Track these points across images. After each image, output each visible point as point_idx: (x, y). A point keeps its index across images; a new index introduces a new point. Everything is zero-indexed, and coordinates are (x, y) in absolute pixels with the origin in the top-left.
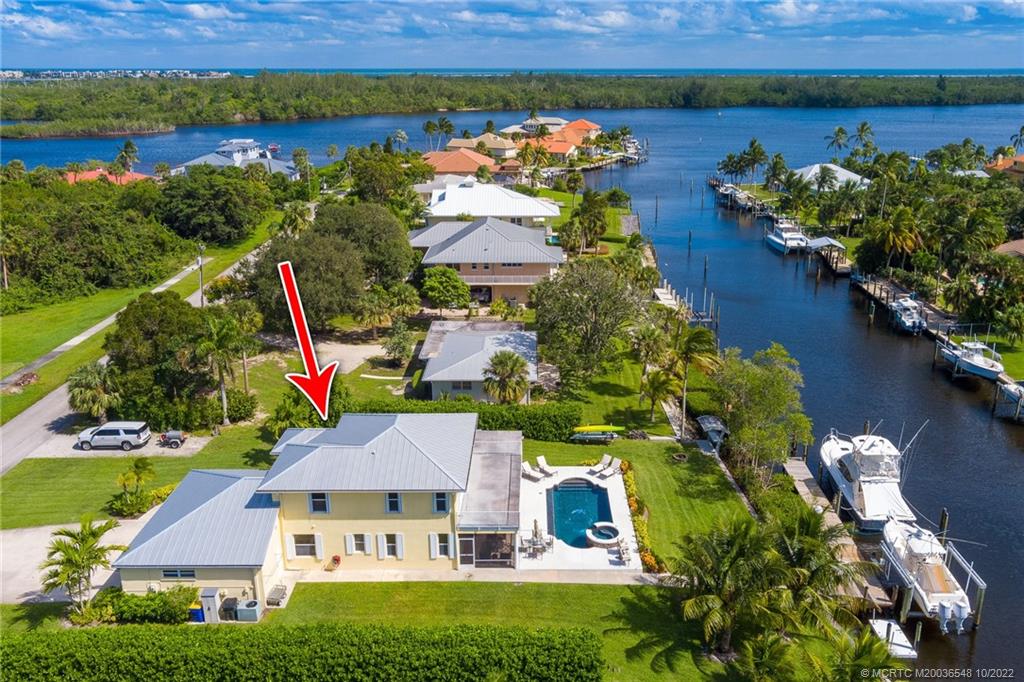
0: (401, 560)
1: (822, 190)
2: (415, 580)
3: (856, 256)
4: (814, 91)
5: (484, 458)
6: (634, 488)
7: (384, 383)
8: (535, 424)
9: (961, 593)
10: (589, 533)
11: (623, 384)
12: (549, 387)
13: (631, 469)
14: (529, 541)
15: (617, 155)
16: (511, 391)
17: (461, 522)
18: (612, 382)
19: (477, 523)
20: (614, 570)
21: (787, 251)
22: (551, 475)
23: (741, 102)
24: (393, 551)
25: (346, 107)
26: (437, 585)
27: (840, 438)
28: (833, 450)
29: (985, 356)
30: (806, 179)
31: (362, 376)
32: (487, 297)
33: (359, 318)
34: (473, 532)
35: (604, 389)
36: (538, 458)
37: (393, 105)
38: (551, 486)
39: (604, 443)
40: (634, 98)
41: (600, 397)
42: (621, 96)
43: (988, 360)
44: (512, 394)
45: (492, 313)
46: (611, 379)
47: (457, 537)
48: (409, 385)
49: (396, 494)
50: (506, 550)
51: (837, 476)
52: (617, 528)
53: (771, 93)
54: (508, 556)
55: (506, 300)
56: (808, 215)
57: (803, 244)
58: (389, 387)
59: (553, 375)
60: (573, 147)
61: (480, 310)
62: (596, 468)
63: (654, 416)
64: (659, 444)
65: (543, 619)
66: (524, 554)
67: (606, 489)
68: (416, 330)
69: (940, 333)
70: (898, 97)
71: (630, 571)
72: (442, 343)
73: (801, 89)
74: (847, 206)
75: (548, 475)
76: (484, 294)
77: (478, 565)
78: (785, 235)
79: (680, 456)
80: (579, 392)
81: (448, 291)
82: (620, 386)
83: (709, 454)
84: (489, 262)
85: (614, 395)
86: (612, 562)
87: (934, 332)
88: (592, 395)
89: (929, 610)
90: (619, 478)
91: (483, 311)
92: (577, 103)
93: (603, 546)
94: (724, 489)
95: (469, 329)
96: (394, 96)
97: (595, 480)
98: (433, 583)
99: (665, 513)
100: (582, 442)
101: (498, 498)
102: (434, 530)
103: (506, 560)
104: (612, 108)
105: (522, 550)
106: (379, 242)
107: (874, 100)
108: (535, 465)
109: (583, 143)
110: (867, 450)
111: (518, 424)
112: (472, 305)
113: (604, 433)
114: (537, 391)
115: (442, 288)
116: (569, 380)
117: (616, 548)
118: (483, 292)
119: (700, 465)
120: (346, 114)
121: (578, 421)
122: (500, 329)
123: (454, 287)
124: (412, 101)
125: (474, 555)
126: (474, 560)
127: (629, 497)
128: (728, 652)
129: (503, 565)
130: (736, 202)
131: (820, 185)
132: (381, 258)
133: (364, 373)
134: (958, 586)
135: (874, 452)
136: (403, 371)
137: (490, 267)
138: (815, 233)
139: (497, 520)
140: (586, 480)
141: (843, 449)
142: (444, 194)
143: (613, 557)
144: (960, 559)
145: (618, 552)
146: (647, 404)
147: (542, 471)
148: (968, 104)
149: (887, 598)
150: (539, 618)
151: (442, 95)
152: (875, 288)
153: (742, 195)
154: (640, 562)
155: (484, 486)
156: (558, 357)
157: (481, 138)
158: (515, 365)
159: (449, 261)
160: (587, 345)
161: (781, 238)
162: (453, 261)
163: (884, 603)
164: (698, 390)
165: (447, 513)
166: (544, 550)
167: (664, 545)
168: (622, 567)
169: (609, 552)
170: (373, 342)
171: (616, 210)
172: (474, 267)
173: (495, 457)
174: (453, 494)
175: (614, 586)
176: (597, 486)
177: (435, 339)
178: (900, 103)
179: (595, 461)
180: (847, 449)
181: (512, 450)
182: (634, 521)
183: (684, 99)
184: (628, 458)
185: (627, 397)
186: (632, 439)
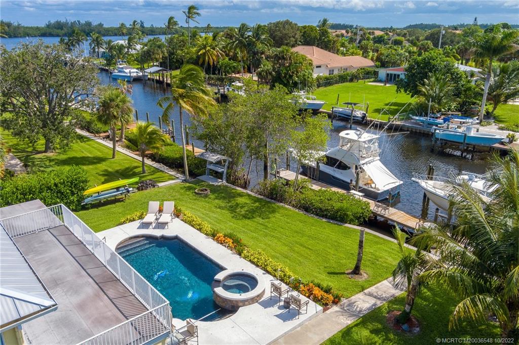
12: (16, 171)
18: (78, 156)
20: (295, 328)
39: (118, 200)
46: (75, 154)
53: (54, 29)
62: (147, 219)
63: (143, 169)
67: (178, 237)
71: (310, 318)
78: (126, 71)
79: (202, 190)
82: (89, 157)
83: (219, 184)
85: (89, 165)
86: (282, 317)
90: (180, 221)
97: (154, 232)
113: (118, 189)
114: (8, 173)
119: (224, 193)
121: (85, 184)
127: (211, 236)
143: (277, 310)
154: (310, 301)
168: (302, 316)
169: (265, 305)
176: (163, 236)
179: (138, 214)
182: (245, 258)
185: (104, 163)
186: (142, 190)
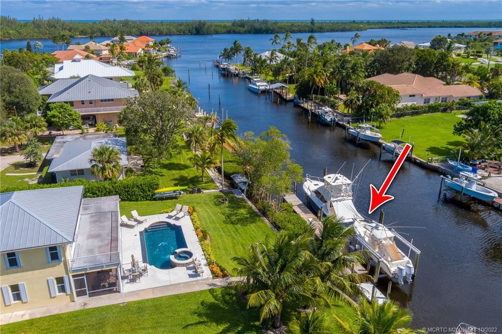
0: (26, 302)
1: (272, 63)
2: (39, 316)
3: (296, 90)
4: (257, 26)
5: (92, 217)
6: (198, 223)
7: (22, 178)
8: (128, 191)
9: (406, 259)
10: (172, 258)
11: (183, 163)
12: (137, 169)
13: (195, 211)
14: (130, 270)
15: (165, 54)
16: (110, 171)
17: (72, 266)
18: (176, 163)
19: (86, 265)
20: (192, 282)
21: (260, 92)
22: (142, 222)
23: (223, 32)
24: (18, 297)
25: (7, 35)
26: (58, 317)
27: (312, 179)
28: (310, 186)
29: (371, 131)
30: (263, 58)
31: (7, 174)
32: (94, 122)
33: (4, 138)
34: (84, 272)
35: (171, 167)
36: (132, 212)
37: (36, 34)
38: (142, 229)
39: (176, 198)
40: (170, 30)
41: (169, 171)
42: (164, 29)
43: (373, 133)
44: (110, 173)
45: (98, 130)
46: (175, 161)
47: (71, 278)
48: (41, 177)
49: (14, 253)
50: (112, 280)
51: (316, 200)
52: (191, 251)
53: (237, 27)
54: (114, 284)
55: (105, 122)
56: (267, 75)
57: (268, 88)
58: (27, 180)
59: (139, 162)
60: (141, 49)
61: (89, 129)
62: (173, 214)
63: (204, 179)
64: (210, 195)
65: (144, 329)
66: (126, 281)
67: (180, 227)
68: (47, 144)
69: (344, 124)
70: (294, 28)
71: (203, 280)
72: (63, 149)
73: (251, 25)
74: (287, 68)
75: (140, 222)
76: (90, 120)
77: (91, 295)
78: (258, 84)
79: (223, 200)
80: (156, 170)
81: (66, 117)
82: (181, 164)
83: (241, 197)
84: (92, 99)
85: (177, 170)
86: (190, 276)
87: (341, 123)
88: (164, 171)
89: (392, 272)
90: (188, 218)
91: (92, 130)
92: (141, 32)
93: (183, 265)
94: (253, 217)
95: (81, 139)
96: (36, 30)
97: (172, 222)
98: (54, 316)
99: (221, 236)
100: (161, 199)
101: (103, 243)
102: (52, 276)
103: (113, 287)
104: (159, 35)
105: (123, 278)
106: (15, 90)
107: (285, 30)
108: (130, 217)
109: (146, 47)
110: (334, 182)
111: (116, 191)
112: (83, 127)
113: (174, 191)
114: (129, 171)
115: (60, 116)
116: (149, 164)
117: (192, 265)
118: (91, 119)
119: (236, 204)
120: (7, 39)
121: (157, 186)
122: (102, 137)
123: (70, 115)
124: (48, 32)
125: (87, 288)
126: (87, 292)
127: (196, 229)
128: (280, 326)
129: (111, 291)
130: (230, 72)
131: (271, 61)
132: (17, 100)
133: (9, 173)
134: (404, 255)
135: (338, 182)
136: (37, 169)
137: (93, 102)
138: (272, 82)
139: (103, 260)
140: (166, 222)
141: (315, 185)
142: (63, 66)
143: (191, 272)
144: (401, 238)
145: (194, 268)
146: (199, 173)
147: (136, 220)
148: (325, 32)
149: (364, 269)
150: (141, 328)
151: (65, 29)
152: (308, 105)
153: (232, 68)
154: (210, 272)
155: (91, 236)
156: (141, 149)
157: (87, 44)
158: (111, 154)
159: (66, 101)
160: (158, 141)
161: (256, 85)
162: (68, 100)
163: (363, 272)
164: (228, 162)
165: (60, 261)
166: (141, 275)
167: (223, 257)
168: (198, 278)
169: (188, 269)
170: (17, 153)
171: (168, 78)
172: (83, 104)
173: (99, 216)
174: (63, 246)
175: (194, 293)
176: (174, 225)
177: (58, 146)
178: (296, 31)
179: (171, 210)
180: (317, 185)
181: (112, 208)
182: (202, 245)
183: (196, 30)
184: (193, 205)
185: (186, 170)
186: (192, 193)
